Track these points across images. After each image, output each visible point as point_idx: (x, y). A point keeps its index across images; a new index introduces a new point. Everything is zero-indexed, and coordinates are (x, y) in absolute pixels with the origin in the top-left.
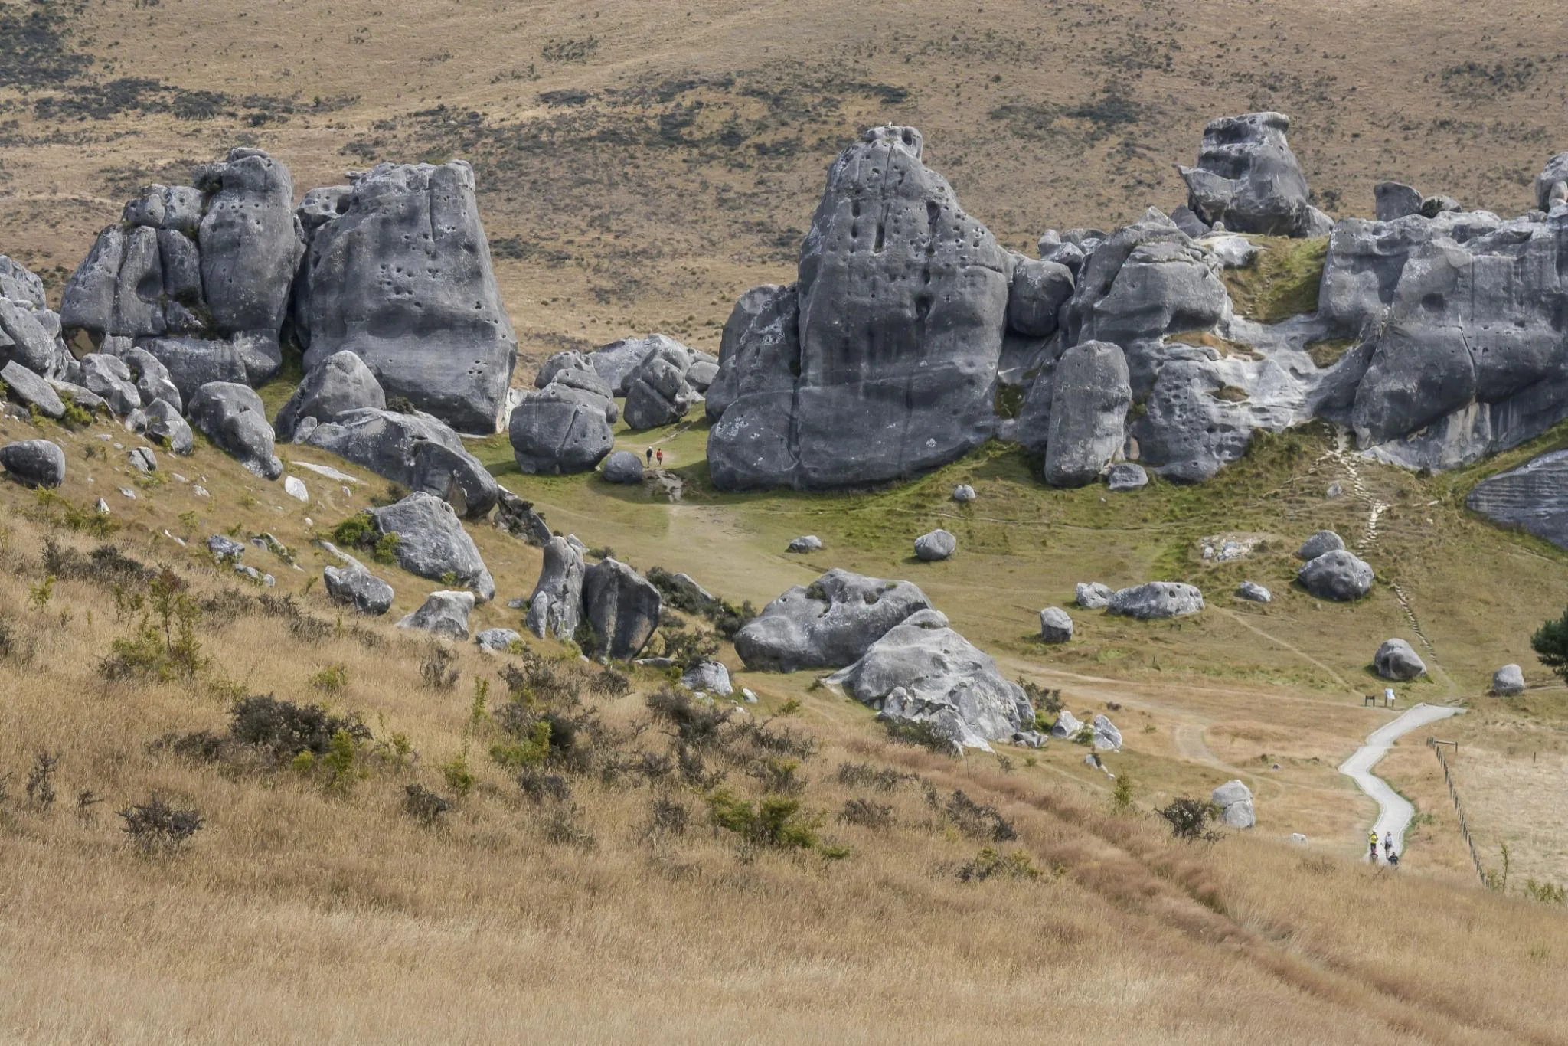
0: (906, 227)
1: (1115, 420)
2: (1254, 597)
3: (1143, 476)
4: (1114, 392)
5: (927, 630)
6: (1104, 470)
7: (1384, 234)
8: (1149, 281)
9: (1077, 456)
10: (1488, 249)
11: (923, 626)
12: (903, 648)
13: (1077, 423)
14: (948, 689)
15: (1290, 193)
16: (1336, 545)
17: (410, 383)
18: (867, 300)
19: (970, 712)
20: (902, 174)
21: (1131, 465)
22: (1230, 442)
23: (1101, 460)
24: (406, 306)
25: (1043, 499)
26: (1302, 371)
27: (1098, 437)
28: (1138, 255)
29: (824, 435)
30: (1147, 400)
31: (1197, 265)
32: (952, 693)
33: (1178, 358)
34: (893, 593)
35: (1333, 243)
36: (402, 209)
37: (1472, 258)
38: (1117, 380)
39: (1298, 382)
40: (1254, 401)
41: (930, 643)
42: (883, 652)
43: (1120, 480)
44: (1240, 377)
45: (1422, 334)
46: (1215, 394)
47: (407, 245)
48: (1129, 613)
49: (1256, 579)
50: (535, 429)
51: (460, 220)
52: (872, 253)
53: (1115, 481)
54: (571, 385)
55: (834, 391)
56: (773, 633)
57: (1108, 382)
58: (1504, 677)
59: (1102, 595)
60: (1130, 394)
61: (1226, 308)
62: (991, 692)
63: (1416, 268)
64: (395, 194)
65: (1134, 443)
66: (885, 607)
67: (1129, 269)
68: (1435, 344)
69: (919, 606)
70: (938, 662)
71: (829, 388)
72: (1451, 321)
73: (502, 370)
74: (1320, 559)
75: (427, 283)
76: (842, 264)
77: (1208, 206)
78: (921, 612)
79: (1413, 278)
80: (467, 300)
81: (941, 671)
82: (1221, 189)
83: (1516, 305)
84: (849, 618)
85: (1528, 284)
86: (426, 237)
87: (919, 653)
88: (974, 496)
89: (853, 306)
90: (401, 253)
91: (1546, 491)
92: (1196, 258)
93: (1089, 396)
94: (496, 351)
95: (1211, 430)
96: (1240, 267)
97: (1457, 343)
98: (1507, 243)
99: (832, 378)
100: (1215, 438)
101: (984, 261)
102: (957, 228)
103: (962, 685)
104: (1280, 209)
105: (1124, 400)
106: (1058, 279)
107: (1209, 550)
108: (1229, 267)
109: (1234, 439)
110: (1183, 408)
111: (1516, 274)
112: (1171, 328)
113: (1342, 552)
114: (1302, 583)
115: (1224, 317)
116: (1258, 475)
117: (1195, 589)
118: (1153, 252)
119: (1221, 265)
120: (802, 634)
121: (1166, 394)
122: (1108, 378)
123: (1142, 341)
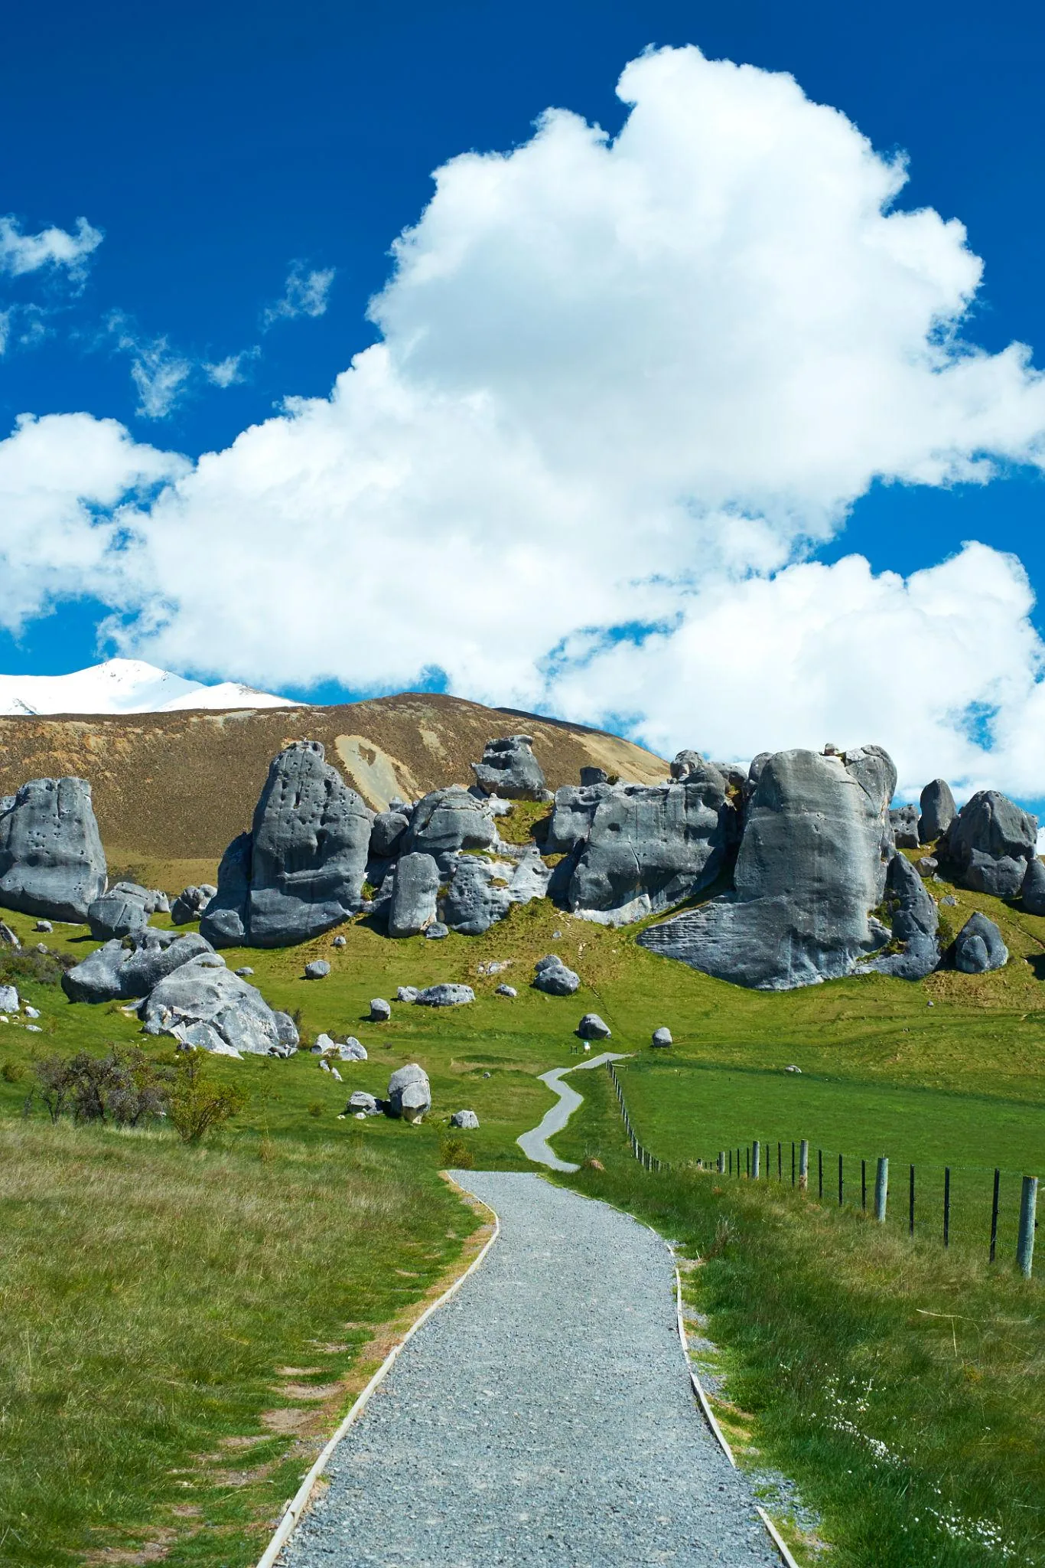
0: (311, 794)
1: (430, 898)
2: (507, 994)
3: (445, 929)
4: (428, 882)
5: (206, 968)
6: (423, 928)
7: (586, 793)
8: (449, 818)
9: (407, 918)
10: (644, 798)
11: (203, 965)
12: (185, 981)
13: (407, 899)
14: (217, 1012)
15: (534, 779)
16: (557, 963)
17: (40, 895)
18: (289, 836)
19: (234, 1030)
20: (311, 765)
21: (439, 924)
22: (497, 910)
23: (421, 922)
24: (41, 854)
25: (387, 943)
26: (539, 870)
27: (419, 908)
28: (444, 805)
30: (449, 886)
31: (478, 812)
32: (219, 1014)
33: (467, 862)
34: (180, 941)
35: (557, 798)
36: (42, 801)
37: (635, 803)
38: (430, 875)
39: (537, 876)
40: (512, 887)
41: (207, 978)
42: (168, 984)
43: (433, 932)
44: (503, 874)
45: (607, 847)
46: (488, 882)
47: (44, 820)
48: (428, 1003)
49: (508, 985)
50: (101, 916)
51: (74, 806)
52: (292, 809)
53: (429, 933)
54: (124, 891)
56: (88, 973)
57: (425, 876)
58: (659, 1036)
59: (413, 993)
60: (439, 883)
61: (495, 837)
62: (254, 1015)
63: (604, 808)
64: (38, 793)
65: (441, 911)
66: (174, 951)
67: (439, 813)
68: (615, 852)
69: (200, 951)
70: (212, 992)
72: (624, 839)
73: (93, 887)
74: (547, 971)
75: (53, 840)
76: (275, 815)
77: (488, 784)
78: (202, 955)
79: (602, 814)
80: (76, 850)
81: (214, 999)
82: (495, 775)
83: (662, 830)
84: (146, 960)
85: (668, 818)
86: (54, 816)
87: (197, 985)
88: (345, 942)
89: (280, 839)
90: (40, 825)
91: (681, 934)
92: (478, 808)
93: (414, 884)
94: (90, 877)
95: (486, 903)
96: (504, 816)
97: (628, 851)
98: (656, 795)
100: (488, 908)
101: (356, 812)
102: (341, 794)
103: (227, 1008)
104: (528, 786)
105: (435, 886)
106: (399, 822)
107: (481, 969)
108: (498, 815)
109: (499, 908)
110: (469, 891)
111: (662, 812)
112: (462, 847)
113: (560, 966)
114: (537, 985)
115: (494, 841)
116: (513, 928)
117: (469, 988)
118: (452, 803)
119: (493, 814)
120: (110, 974)
121: (460, 883)
122: (426, 874)
123: (446, 854)
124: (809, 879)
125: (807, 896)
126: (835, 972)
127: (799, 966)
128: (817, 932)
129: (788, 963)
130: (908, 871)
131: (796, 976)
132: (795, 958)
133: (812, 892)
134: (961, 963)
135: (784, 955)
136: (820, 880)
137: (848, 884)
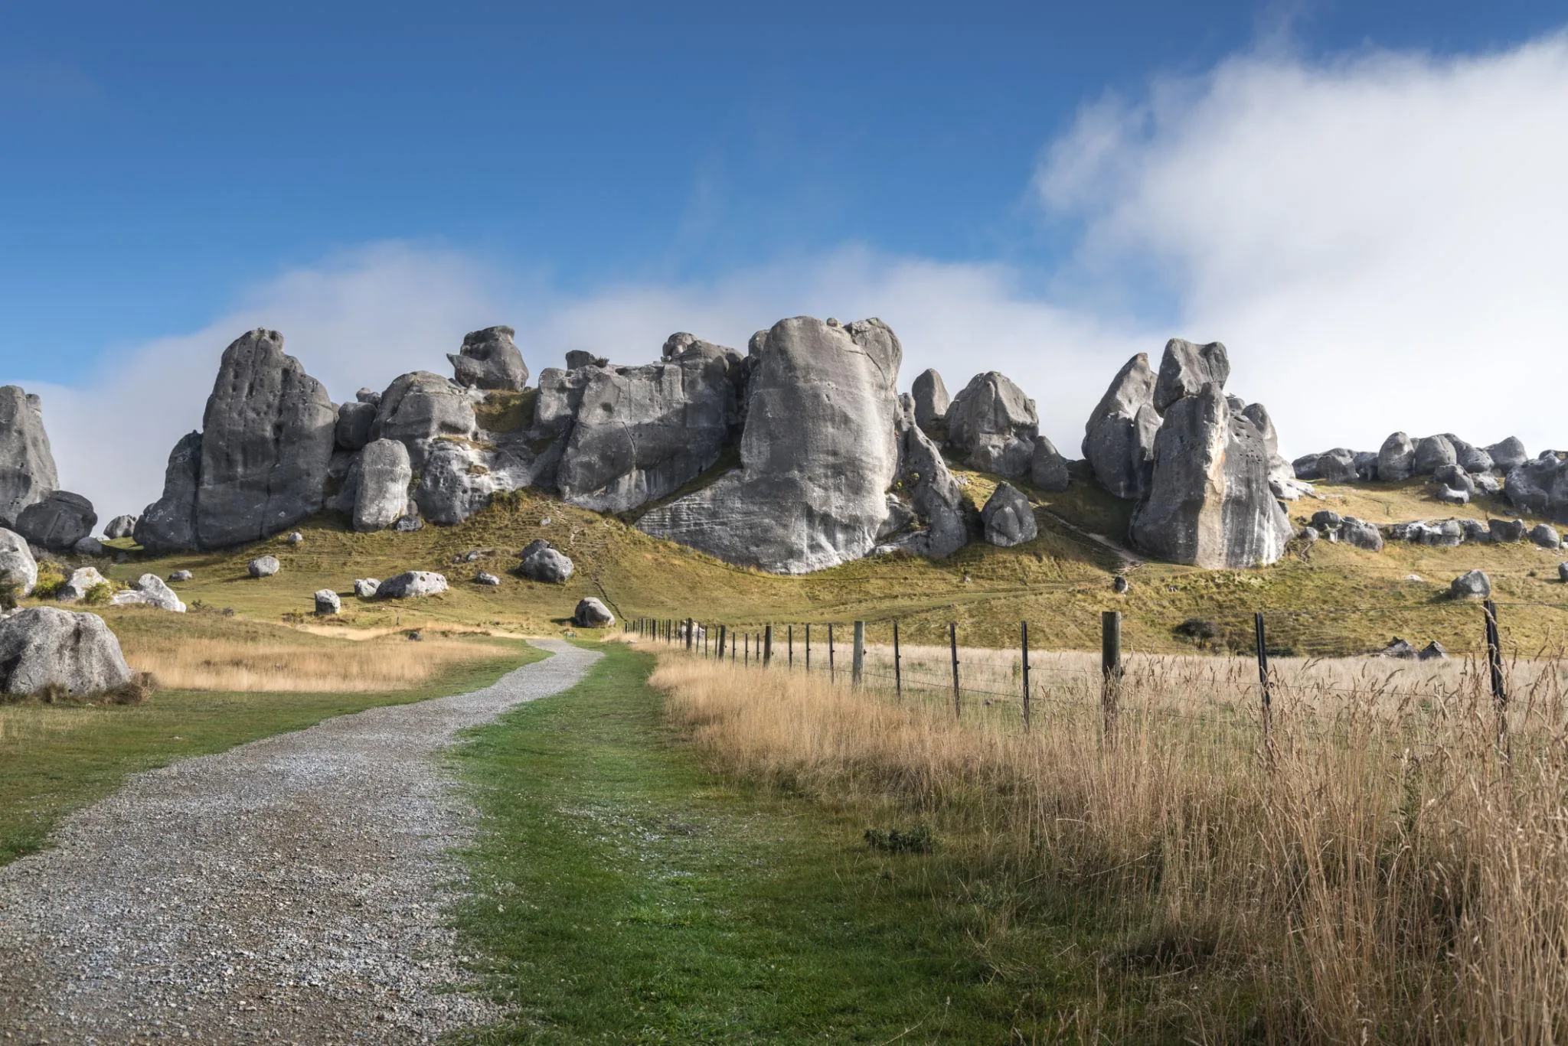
0: (267, 384)
1: (399, 488)
2: (488, 581)
3: (419, 522)
4: (398, 470)
6: (393, 522)
7: (573, 377)
8: (422, 403)
9: (374, 509)
10: (637, 377)
13: (373, 490)
15: (517, 369)
16: (546, 547)
18: (241, 429)
20: (267, 351)
21: (412, 516)
22: (477, 499)
23: (390, 515)
25: (350, 537)
26: (524, 455)
27: (387, 499)
28: (416, 387)
29: (214, 516)
30: (423, 477)
31: (455, 397)
33: (443, 449)
35: (542, 382)
37: (628, 383)
38: (400, 463)
39: (521, 461)
40: (493, 474)
43: (404, 526)
44: (483, 459)
45: (598, 426)
46: (466, 470)
48: (390, 595)
49: (489, 572)
52: (245, 400)
53: (400, 527)
55: (221, 488)
59: (372, 585)
60: (410, 472)
61: (474, 424)
63: (593, 389)
65: (414, 503)
67: (411, 398)
68: (608, 432)
71: (218, 486)
72: (617, 420)
74: (534, 556)
76: (225, 407)
77: (468, 377)
79: (592, 394)
82: (476, 367)
83: (657, 409)
85: (664, 395)
88: (300, 540)
89: (232, 432)
91: (685, 517)
92: (454, 393)
93: (381, 473)
95: (465, 492)
97: (622, 431)
98: (649, 374)
99: (219, 479)
100: (467, 497)
101: (317, 399)
102: (300, 381)
104: (510, 376)
105: (405, 475)
108: (476, 404)
109: (479, 497)
110: (445, 480)
111: (656, 391)
112: (437, 432)
113: (550, 551)
114: (521, 573)
115: (473, 428)
116: (495, 517)
117: (441, 578)
118: (424, 386)
119: (472, 404)
121: (434, 472)
122: (394, 463)
123: (420, 441)
124: (824, 452)
125: (822, 471)
126: (854, 552)
127: (815, 547)
128: (834, 509)
129: (804, 544)
130: (925, 444)
131: (813, 558)
132: (812, 538)
133: (827, 467)
134: (991, 537)
135: (799, 535)
136: (835, 454)
137: (864, 458)
